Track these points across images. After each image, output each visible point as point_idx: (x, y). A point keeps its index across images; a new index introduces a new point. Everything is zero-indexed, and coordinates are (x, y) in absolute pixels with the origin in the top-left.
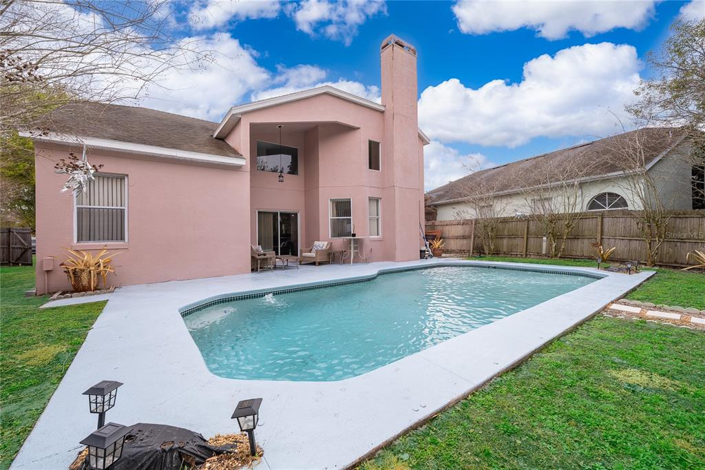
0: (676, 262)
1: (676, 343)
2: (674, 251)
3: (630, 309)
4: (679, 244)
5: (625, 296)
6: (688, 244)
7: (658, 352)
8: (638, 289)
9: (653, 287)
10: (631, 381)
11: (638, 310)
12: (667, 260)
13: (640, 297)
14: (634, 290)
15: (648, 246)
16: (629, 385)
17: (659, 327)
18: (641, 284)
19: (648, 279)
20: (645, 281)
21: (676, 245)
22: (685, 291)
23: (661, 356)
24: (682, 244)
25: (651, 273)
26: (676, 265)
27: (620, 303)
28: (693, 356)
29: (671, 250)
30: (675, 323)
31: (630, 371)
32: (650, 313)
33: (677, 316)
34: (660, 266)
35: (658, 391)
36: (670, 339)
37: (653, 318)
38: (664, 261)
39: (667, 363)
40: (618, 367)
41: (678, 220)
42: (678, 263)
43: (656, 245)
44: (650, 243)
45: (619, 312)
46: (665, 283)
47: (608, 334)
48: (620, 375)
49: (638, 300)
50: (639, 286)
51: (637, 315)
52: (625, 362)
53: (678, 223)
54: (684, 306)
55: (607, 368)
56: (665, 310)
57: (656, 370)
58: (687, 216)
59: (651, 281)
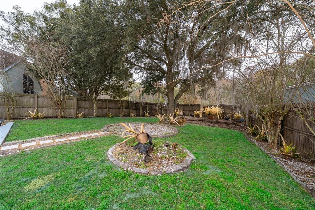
0: (20, 116)
1: (41, 156)
2: (20, 112)
3: (12, 147)
4: (21, 108)
5: (5, 140)
6: (25, 108)
7: (38, 164)
8: (10, 134)
9: (16, 131)
10: (37, 187)
11: (16, 146)
12: (17, 116)
13: (13, 138)
14: (8, 135)
15: (8, 110)
16: (39, 189)
17: (31, 151)
18: (10, 131)
19: (12, 127)
20: (11, 129)
21: (20, 109)
22: (30, 130)
23: (40, 165)
24: (23, 108)
25: (12, 124)
26: (21, 118)
27: (5, 145)
28: (50, 159)
29: (18, 111)
30: (35, 147)
31: (34, 182)
32: (24, 146)
33: (34, 143)
34: (13, 119)
35: (50, 183)
36: (39, 155)
37: (26, 148)
38: (15, 117)
39: (45, 167)
40: (27, 183)
41: (21, 98)
42: (21, 117)
43: (12, 110)
44: (8, 109)
45: (7, 151)
46: (21, 128)
47: (10, 167)
48: (31, 187)
49: (13, 140)
50: (9, 132)
51: (17, 149)
52: (29, 178)
53: (21, 99)
54: (34, 137)
55: (22, 187)
56: (28, 142)
57: (43, 174)
58: (25, 96)
59: (13, 128)
